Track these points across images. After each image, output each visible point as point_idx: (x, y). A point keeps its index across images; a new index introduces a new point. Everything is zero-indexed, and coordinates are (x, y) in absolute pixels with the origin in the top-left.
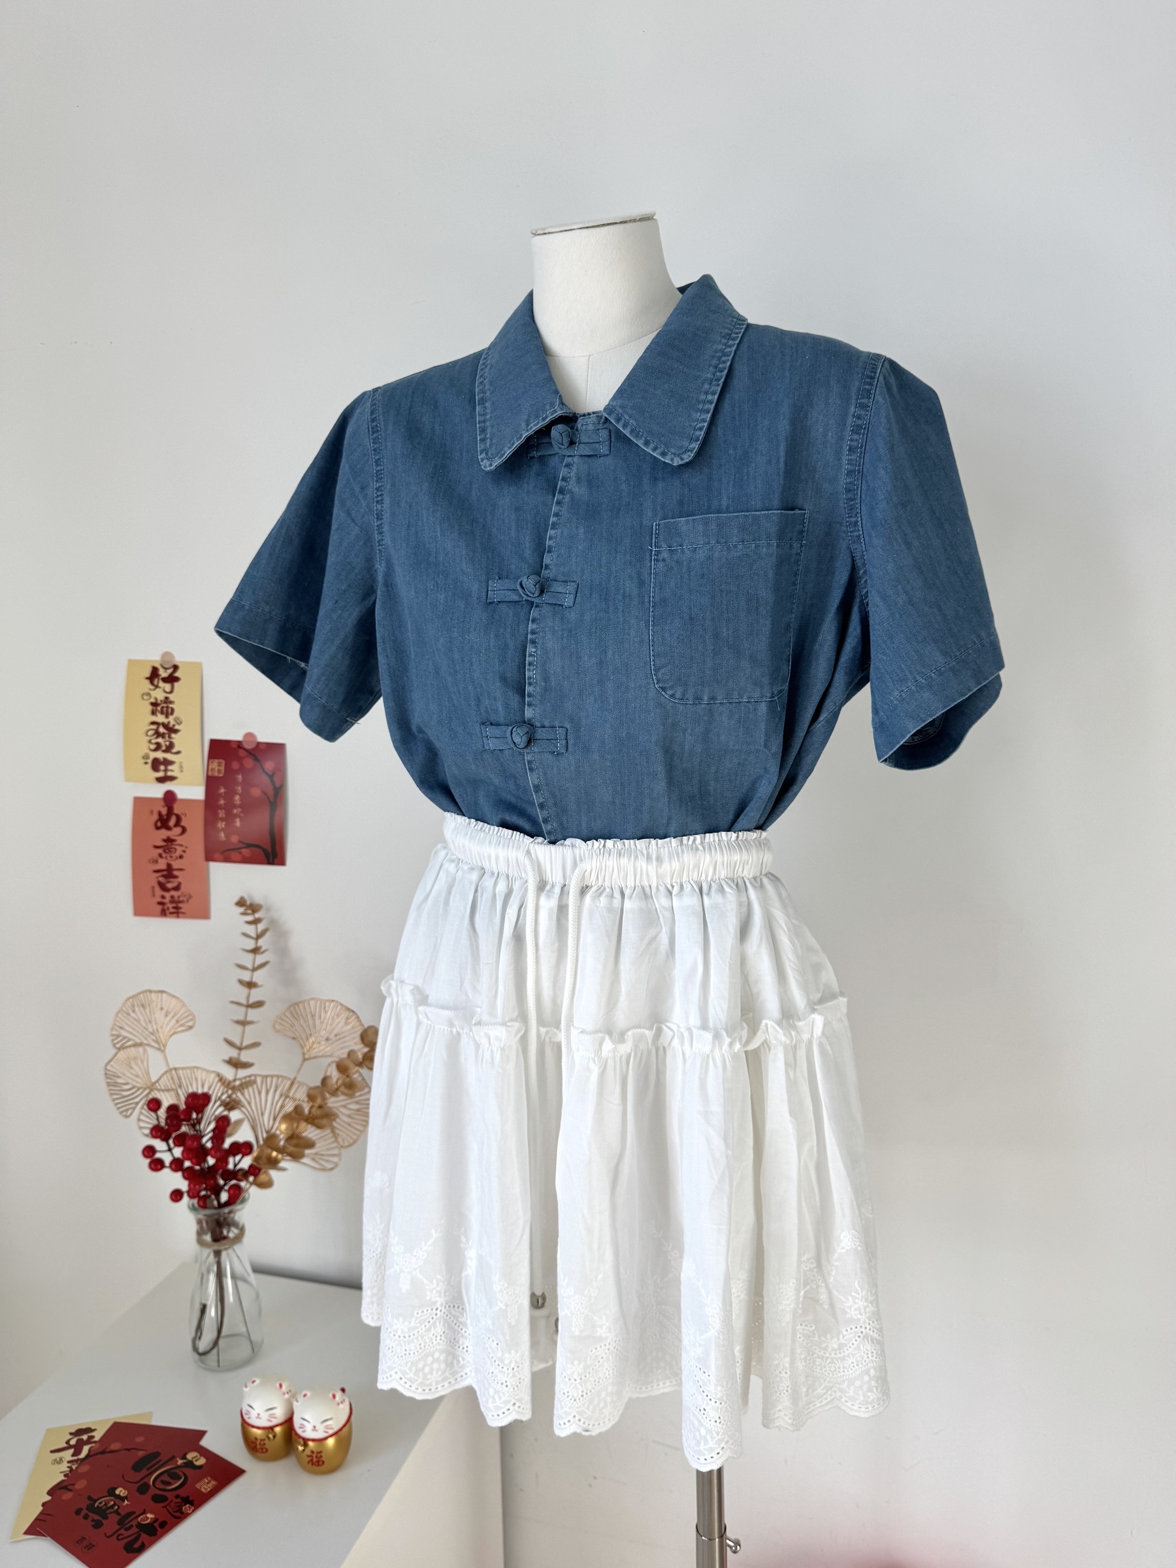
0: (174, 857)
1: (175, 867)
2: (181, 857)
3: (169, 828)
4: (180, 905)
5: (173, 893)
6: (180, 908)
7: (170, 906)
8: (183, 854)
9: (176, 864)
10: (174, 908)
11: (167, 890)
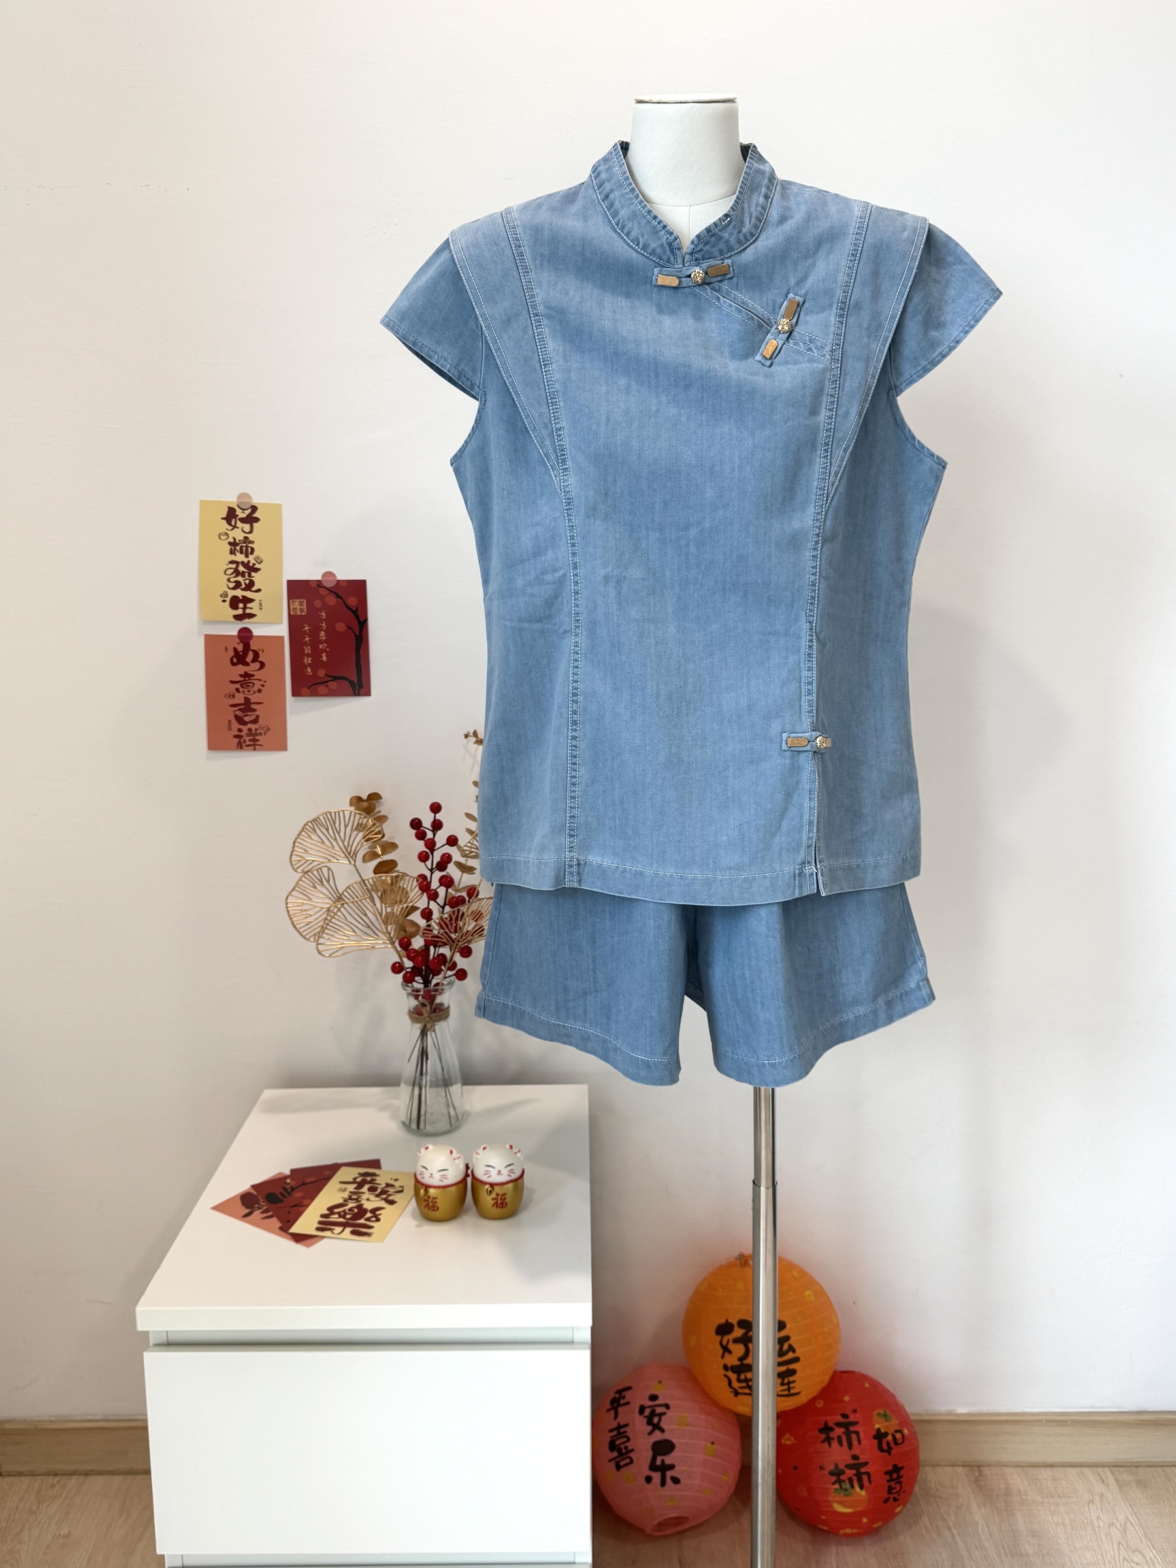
0: (252, 692)
1: (252, 701)
2: (259, 691)
3: (247, 664)
4: (256, 737)
5: (250, 726)
6: (258, 740)
7: (247, 739)
8: (261, 687)
9: (253, 699)
10: (250, 740)
11: (245, 723)
